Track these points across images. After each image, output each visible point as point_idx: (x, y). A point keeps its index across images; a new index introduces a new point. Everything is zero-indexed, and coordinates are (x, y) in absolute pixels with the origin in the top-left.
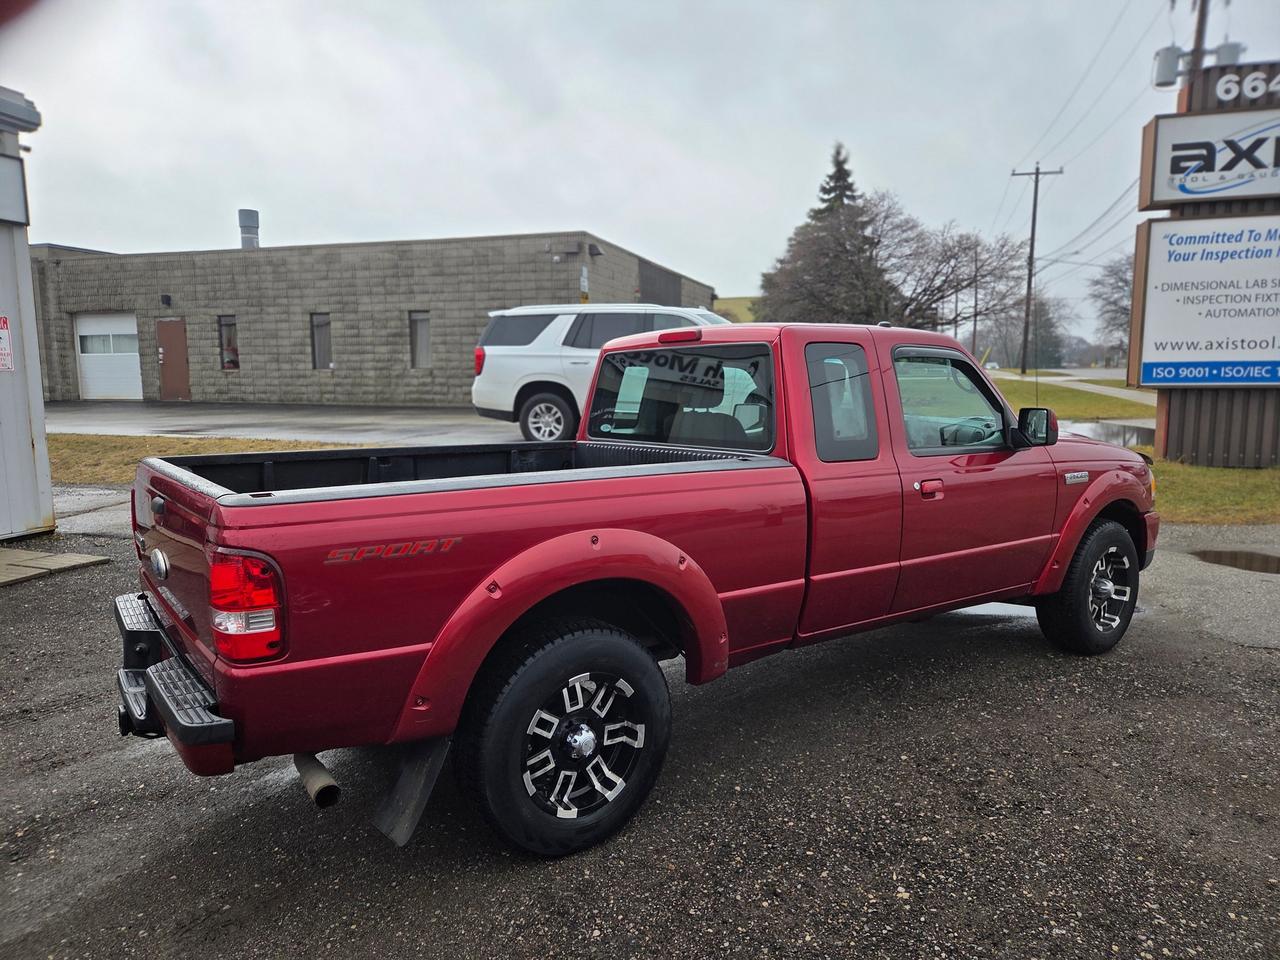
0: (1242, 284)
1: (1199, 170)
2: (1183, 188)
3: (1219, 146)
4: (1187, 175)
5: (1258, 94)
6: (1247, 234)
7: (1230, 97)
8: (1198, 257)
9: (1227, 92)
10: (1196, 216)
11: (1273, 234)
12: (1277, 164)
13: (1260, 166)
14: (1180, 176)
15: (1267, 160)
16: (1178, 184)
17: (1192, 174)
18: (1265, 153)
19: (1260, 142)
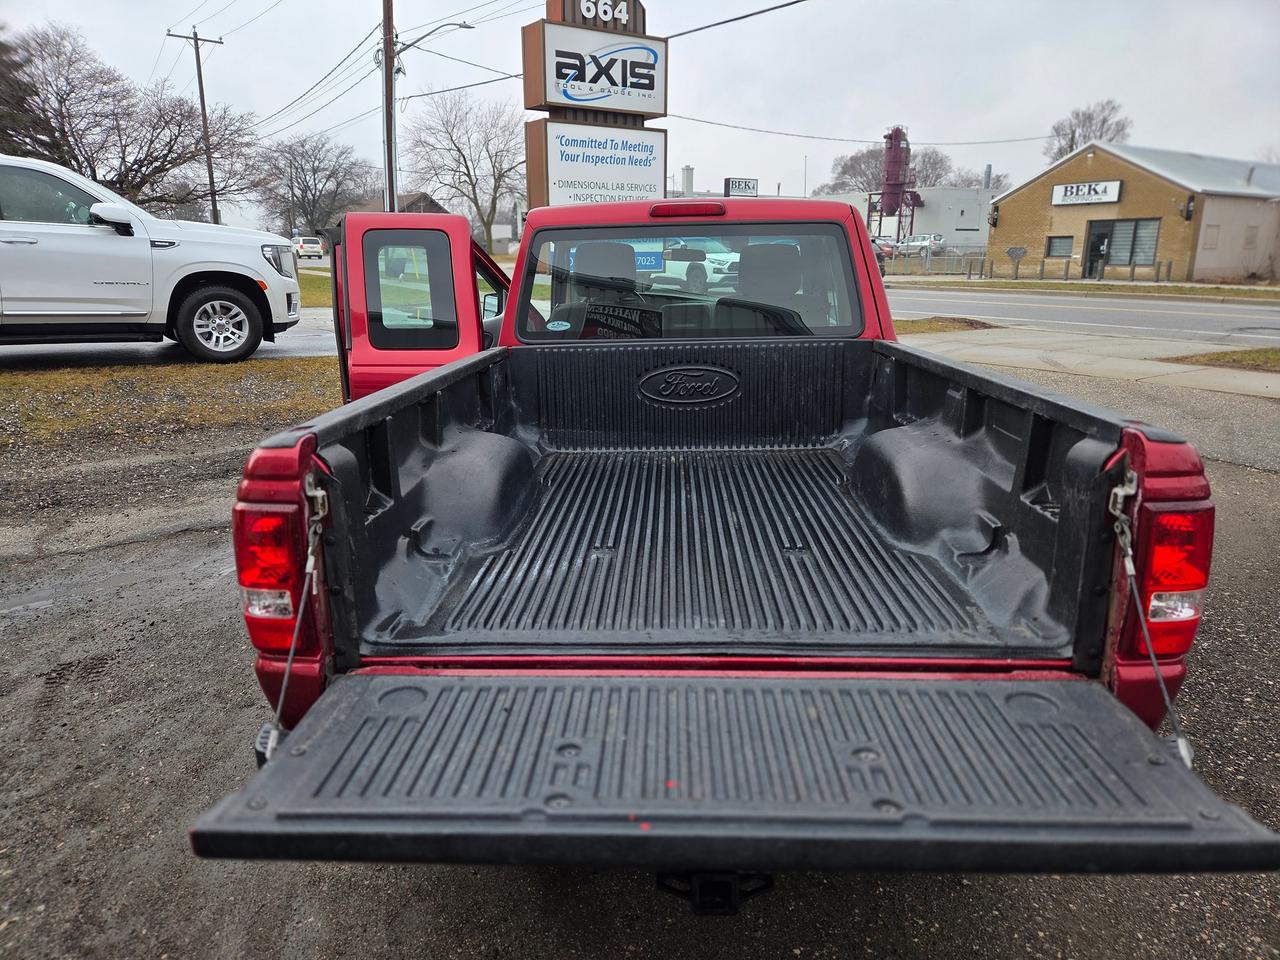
0: (610, 187)
1: (575, 79)
2: (565, 93)
3: (587, 59)
4: (568, 82)
5: (607, 18)
6: (609, 143)
7: (590, 15)
8: (580, 158)
9: (588, 10)
10: (575, 121)
11: (625, 145)
12: (624, 84)
13: (613, 83)
14: (562, 82)
15: (618, 79)
16: (562, 88)
17: (571, 82)
18: (616, 72)
19: (612, 62)
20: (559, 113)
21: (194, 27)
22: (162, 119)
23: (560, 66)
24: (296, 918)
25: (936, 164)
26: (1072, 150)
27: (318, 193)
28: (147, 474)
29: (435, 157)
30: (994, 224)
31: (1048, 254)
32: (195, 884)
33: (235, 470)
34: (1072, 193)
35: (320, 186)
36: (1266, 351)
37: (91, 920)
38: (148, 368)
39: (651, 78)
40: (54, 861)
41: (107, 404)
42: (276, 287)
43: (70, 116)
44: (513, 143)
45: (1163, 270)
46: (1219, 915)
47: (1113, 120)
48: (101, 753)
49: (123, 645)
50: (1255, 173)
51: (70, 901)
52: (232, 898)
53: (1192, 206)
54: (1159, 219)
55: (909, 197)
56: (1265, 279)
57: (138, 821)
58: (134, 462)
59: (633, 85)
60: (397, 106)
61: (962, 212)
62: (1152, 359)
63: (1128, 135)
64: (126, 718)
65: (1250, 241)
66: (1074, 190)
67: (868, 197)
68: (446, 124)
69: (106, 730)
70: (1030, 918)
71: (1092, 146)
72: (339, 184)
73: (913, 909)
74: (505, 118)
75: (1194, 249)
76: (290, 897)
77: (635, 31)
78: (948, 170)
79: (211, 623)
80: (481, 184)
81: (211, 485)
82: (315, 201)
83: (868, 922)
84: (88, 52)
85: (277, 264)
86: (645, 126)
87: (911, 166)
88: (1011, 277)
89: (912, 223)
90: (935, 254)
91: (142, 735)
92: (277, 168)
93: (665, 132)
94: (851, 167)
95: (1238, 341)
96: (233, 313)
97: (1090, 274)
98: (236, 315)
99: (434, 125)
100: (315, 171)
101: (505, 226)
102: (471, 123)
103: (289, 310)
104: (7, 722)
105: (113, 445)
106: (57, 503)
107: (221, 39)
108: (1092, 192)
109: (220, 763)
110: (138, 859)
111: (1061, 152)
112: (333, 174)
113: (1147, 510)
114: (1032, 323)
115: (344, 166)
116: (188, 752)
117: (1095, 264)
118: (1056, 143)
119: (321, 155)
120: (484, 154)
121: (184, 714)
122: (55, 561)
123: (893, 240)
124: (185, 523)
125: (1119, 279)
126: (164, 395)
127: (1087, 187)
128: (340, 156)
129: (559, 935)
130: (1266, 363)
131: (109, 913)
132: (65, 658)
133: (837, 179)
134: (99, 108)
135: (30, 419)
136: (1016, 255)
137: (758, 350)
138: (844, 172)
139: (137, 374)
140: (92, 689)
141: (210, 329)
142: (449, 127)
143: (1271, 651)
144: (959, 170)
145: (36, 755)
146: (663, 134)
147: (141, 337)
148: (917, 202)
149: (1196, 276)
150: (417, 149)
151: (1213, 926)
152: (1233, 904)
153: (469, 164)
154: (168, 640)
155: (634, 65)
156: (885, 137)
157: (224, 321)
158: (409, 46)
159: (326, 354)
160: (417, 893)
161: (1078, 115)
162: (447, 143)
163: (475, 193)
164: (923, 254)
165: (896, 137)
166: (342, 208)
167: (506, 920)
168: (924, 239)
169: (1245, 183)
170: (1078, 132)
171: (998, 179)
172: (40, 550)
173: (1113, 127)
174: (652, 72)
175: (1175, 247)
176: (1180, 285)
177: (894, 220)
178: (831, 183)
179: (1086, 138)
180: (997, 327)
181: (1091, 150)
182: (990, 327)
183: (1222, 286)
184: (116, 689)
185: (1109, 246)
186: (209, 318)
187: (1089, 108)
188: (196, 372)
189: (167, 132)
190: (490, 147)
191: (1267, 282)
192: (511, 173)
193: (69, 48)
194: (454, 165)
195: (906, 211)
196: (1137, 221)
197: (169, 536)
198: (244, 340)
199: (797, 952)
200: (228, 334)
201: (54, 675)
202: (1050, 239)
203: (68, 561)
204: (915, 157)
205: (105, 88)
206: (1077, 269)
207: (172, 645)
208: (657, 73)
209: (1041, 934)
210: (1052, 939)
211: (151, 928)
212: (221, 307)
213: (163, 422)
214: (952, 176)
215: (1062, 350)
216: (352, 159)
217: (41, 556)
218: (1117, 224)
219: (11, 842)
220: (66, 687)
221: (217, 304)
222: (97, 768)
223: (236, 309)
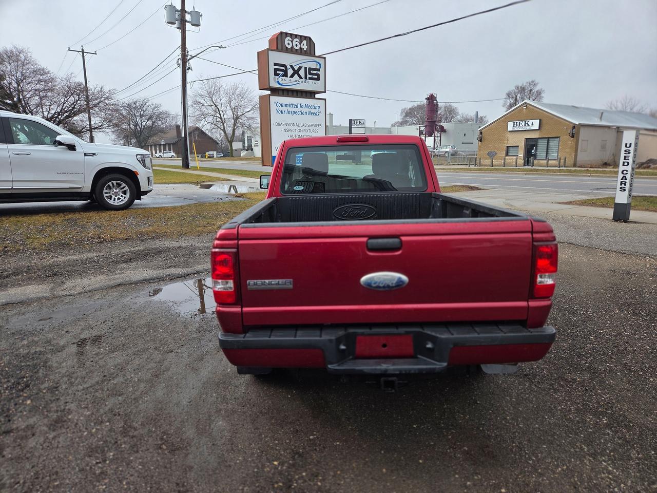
0: (300, 125)
1: (283, 76)
2: (278, 82)
3: (289, 67)
4: (279, 77)
5: (298, 48)
6: (299, 105)
7: (289, 47)
8: (286, 112)
9: (289, 44)
10: (283, 95)
11: (307, 106)
12: (306, 78)
13: (301, 77)
14: (277, 77)
15: (303, 76)
16: (277, 80)
17: (281, 77)
18: (302, 72)
19: (300, 68)
20: (275, 91)
21: (82, 46)
22: (70, 91)
23: (276, 70)
24: (215, 423)
25: (451, 111)
26: (516, 105)
27: (143, 127)
28: (92, 261)
29: (204, 109)
30: (481, 141)
31: (507, 155)
32: (169, 413)
33: (134, 259)
34: (517, 125)
35: (144, 124)
36: (608, 198)
37: (130, 427)
38: (81, 213)
39: (318, 75)
40: (107, 409)
41: (64, 230)
42: (143, 174)
43: (23, 91)
44: (243, 102)
45: (562, 161)
46: (576, 409)
47: (535, 90)
48: (112, 371)
49: (107, 331)
50: (604, 114)
51: (118, 421)
52: (186, 417)
53: (575, 131)
54: (559, 137)
55: (439, 128)
56: (611, 165)
57: (138, 393)
58: (84, 256)
59: (310, 79)
60: (188, 86)
61: (465, 134)
62: (555, 203)
63: (543, 97)
64: (119, 358)
65: (603, 147)
66: (518, 124)
67: (419, 128)
68: (209, 93)
69: (111, 363)
70: (504, 413)
71: (525, 103)
72: (153, 123)
73: (458, 412)
74: (239, 90)
75: (576, 151)
76: (210, 416)
77: (310, 53)
78: (457, 114)
79: (142, 322)
80: (227, 122)
81: (124, 265)
82: (141, 131)
83: (441, 416)
84: (32, 59)
85: (143, 163)
86: (316, 97)
87: (439, 112)
88: (490, 166)
89: (440, 140)
90: (452, 155)
91: (128, 364)
92: (123, 115)
93: (325, 100)
94: (409, 113)
95: (596, 194)
96: (122, 186)
97: (528, 164)
98: (124, 188)
99: (203, 93)
100: (141, 116)
101: (238, 143)
102: (222, 93)
103: (149, 185)
104: (66, 361)
105: (71, 249)
106: (55, 275)
107: (95, 52)
108: (526, 125)
109: (165, 373)
110: (143, 407)
111: (511, 106)
112: (150, 118)
113: (535, 245)
114: (500, 187)
115: (156, 114)
116: (150, 369)
117: (530, 159)
118: (508, 101)
119: (145, 108)
120: (229, 108)
121: (144, 356)
122: (62, 299)
123: (432, 148)
124: (118, 281)
125: (541, 166)
126: (91, 225)
127: (524, 122)
128: (154, 109)
129: (321, 424)
130: (607, 203)
131: (137, 424)
132: (83, 336)
133: (403, 119)
134: (38, 87)
135: (29, 238)
136: (492, 155)
137: (384, 197)
138: (406, 115)
139: (77, 216)
140: (99, 348)
141: (111, 194)
142: (210, 95)
143: (602, 320)
144: (462, 114)
145: (84, 373)
146: (324, 101)
147: (78, 199)
148: (443, 130)
149: (578, 163)
150: (195, 106)
151: (574, 413)
152: (582, 406)
153: (221, 112)
154: (126, 329)
155: (310, 69)
156: (426, 99)
157: (118, 191)
158: (194, 57)
159: (166, 206)
160: (261, 412)
161: (518, 87)
162: (210, 103)
163: (224, 127)
164: (447, 155)
165: (431, 98)
166: (155, 134)
167: (299, 420)
168: (447, 148)
169: (599, 120)
170: (519, 96)
171: (481, 118)
172: (54, 294)
173: (535, 93)
174: (318, 72)
175: (567, 150)
176: (569, 169)
177: (432, 139)
178: (400, 121)
179: (523, 99)
180: (483, 189)
181: (525, 105)
182: (480, 189)
183: (590, 169)
184: (110, 348)
185: (536, 150)
186: (110, 189)
187: (523, 85)
188: (105, 215)
189: (72, 98)
190: (232, 104)
191: (612, 167)
192: (242, 117)
193: (23, 58)
194: (213, 113)
195: (437, 134)
196: (548, 138)
197: (112, 287)
198: (127, 199)
199: (415, 426)
200: (120, 197)
201: (80, 343)
202: (508, 147)
203: (68, 299)
204: (441, 108)
205: (41, 78)
206: (521, 162)
207: (129, 330)
208: (321, 73)
209: (508, 418)
210: (513, 419)
211: (156, 428)
212: (117, 184)
213: (93, 238)
214: (459, 117)
215: (514, 199)
216: (161, 111)
217: (55, 297)
218: (539, 140)
219: (86, 403)
220: (87, 347)
221: (114, 182)
222: (113, 376)
223: (124, 185)
